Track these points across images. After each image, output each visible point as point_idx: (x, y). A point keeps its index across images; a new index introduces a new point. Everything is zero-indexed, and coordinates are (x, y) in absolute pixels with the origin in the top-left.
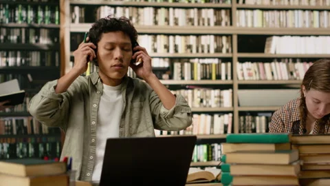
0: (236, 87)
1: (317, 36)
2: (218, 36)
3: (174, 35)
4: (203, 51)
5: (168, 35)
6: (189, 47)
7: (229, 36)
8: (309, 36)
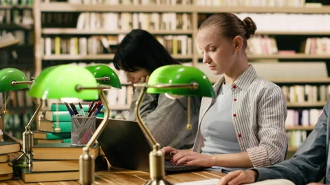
0: (195, 61)
1: (272, 13)
2: (179, 14)
3: (138, 13)
4: (165, 27)
5: (132, 13)
6: (152, 24)
7: (190, 14)
8: (265, 13)
